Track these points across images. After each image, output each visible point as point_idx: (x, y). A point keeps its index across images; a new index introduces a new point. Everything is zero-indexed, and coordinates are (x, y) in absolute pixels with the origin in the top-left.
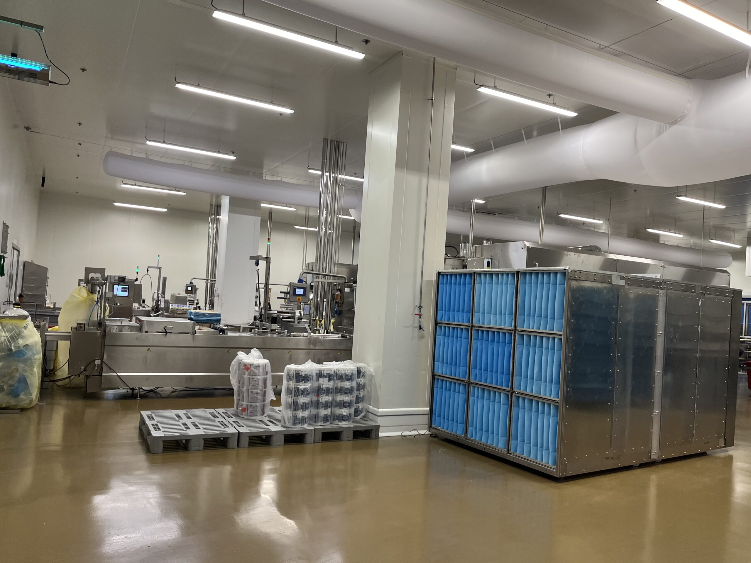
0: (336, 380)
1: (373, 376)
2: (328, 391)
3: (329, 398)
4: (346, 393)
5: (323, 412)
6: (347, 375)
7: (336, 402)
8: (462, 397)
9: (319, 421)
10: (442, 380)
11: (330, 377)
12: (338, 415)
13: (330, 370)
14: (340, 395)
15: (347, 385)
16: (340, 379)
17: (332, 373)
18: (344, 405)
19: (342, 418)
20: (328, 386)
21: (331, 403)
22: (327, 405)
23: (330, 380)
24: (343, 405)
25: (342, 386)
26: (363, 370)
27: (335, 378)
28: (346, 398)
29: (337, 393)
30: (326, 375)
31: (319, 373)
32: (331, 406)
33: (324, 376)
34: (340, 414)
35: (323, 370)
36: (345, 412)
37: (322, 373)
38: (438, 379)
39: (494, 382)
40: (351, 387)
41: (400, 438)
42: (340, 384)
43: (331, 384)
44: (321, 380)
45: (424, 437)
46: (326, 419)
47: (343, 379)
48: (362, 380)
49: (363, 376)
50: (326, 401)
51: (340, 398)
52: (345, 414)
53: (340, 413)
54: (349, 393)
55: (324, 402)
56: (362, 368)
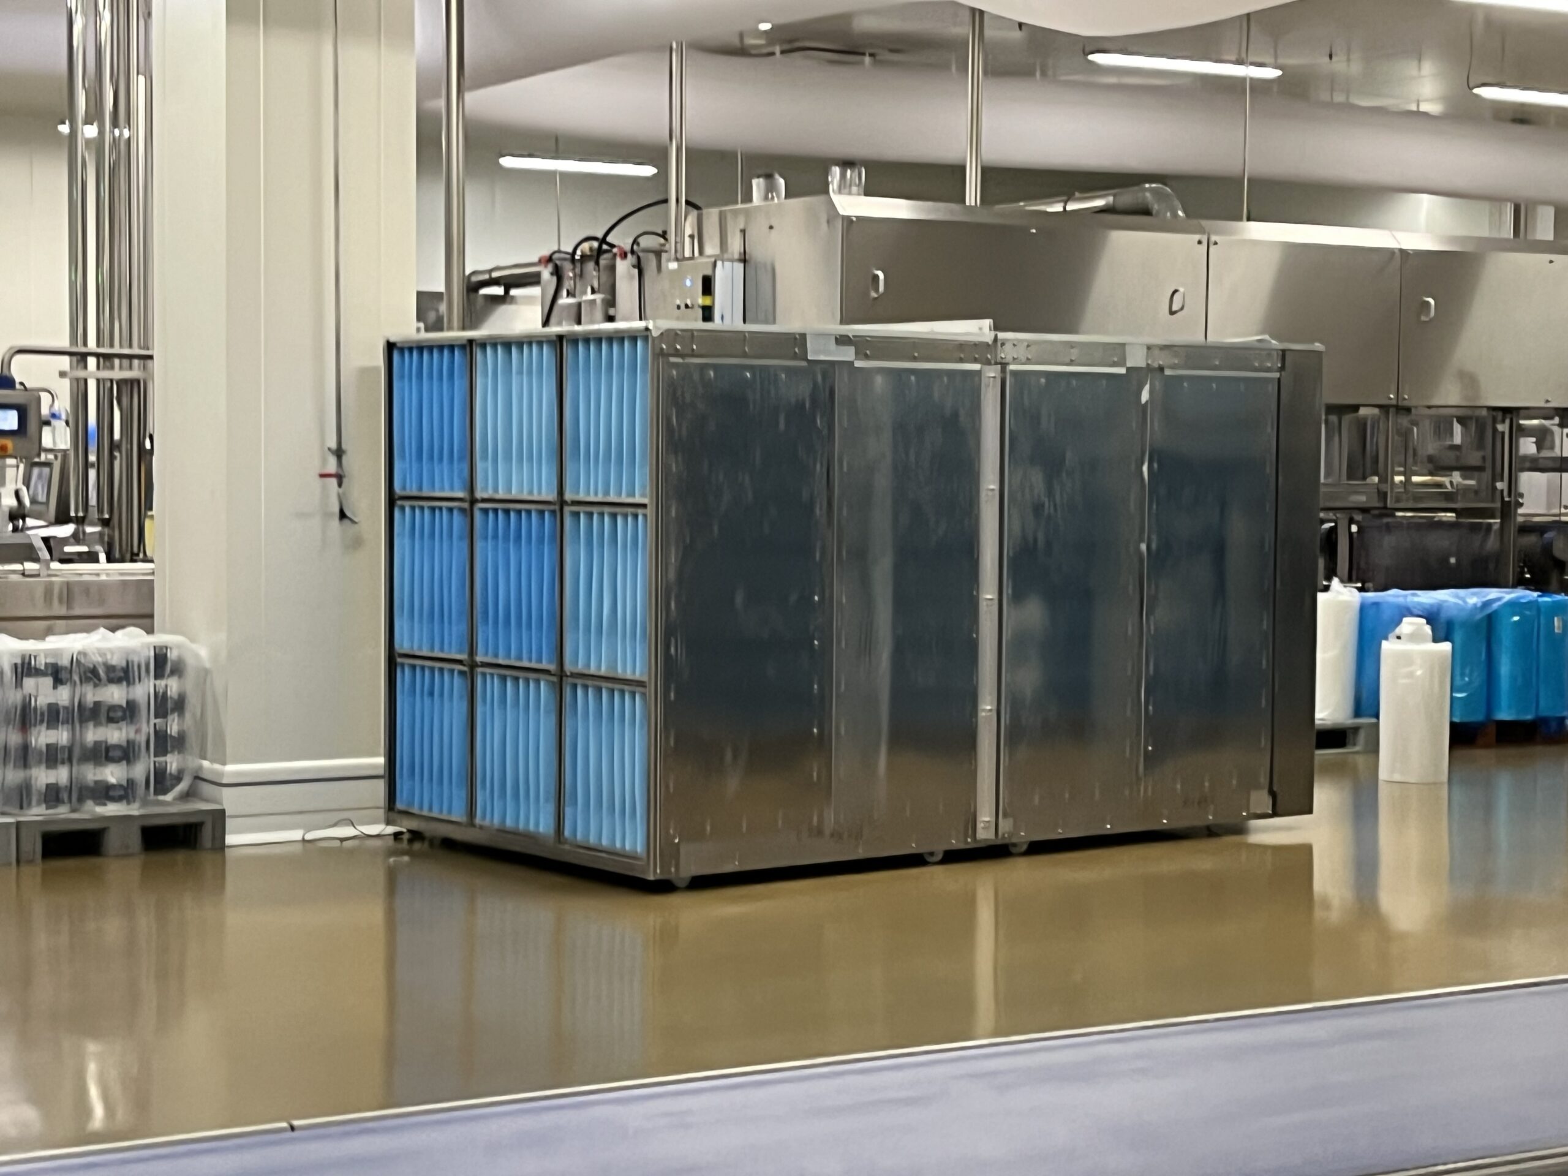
0: (78, 682)
1: (206, 672)
2: (54, 716)
3: (61, 736)
4: (111, 720)
5: (43, 777)
6: (110, 669)
7: (83, 746)
8: (458, 708)
9: (34, 802)
10: (413, 667)
11: (57, 674)
12: (92, 784)
13: (56, 653)
14: (95, 726)
15: (115, 695)
16: (88, 680)
17: (65, 662)
18: (111, 754)
19: (104, 793)
20: (52, 700)
21: (70, 749)
22: (53, 756)
23: (58, 681)
24: (103, 754)
25: (97, 699)
26: (172, 655)
27: (76, 678)
28: (115, 735)
29: (83, 721)
30: (43, 668)
31: (23, 664)
32: (70, 760)
33: (37, 672)
34: (96, 782)
35: (33, 654)
36: (112, 774)
37: (30, 663)
38: (403, 665)
39: (525, 655)
40: (128, 702)
41: (299, 848)
42: (91, 695)
43: (63, 696)
44: (29, 683)
45: (378, 843)
46: (53, 796)
47: (100, 680)
48: (172, 686)
49: (173, 672)
50: (48, 746)
51: (93, 735)
52: (113, 780)
53: (99, 778)
54: (123, 719)
55: (44, 749)
56: (171, 649)
